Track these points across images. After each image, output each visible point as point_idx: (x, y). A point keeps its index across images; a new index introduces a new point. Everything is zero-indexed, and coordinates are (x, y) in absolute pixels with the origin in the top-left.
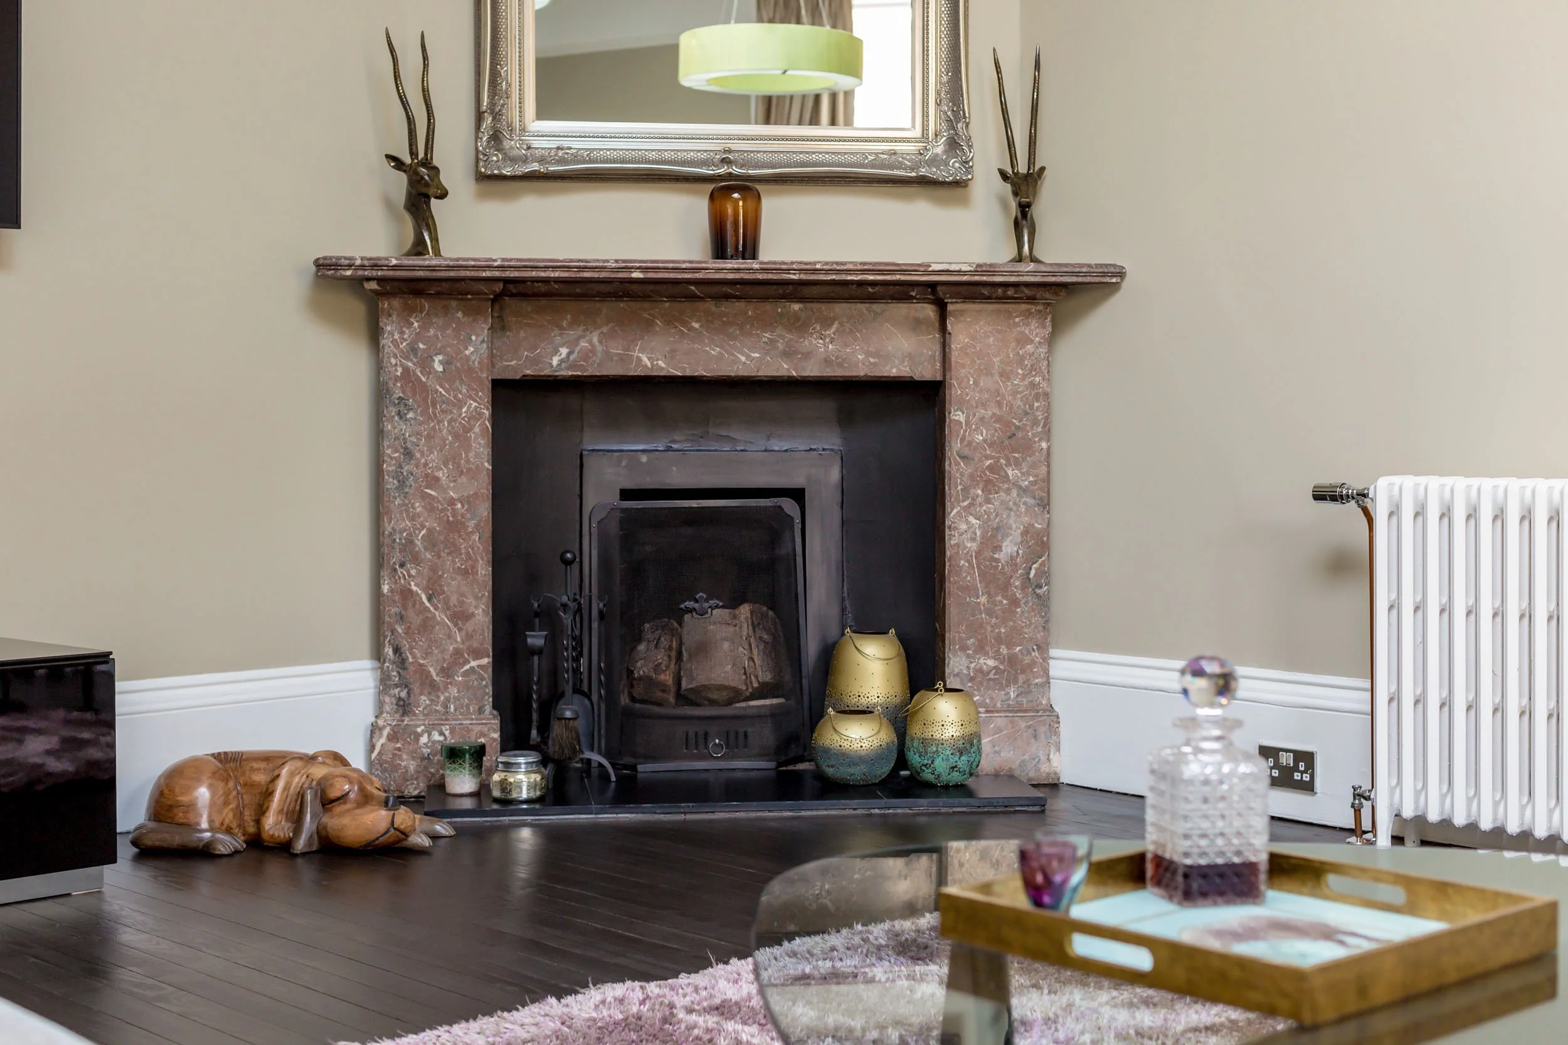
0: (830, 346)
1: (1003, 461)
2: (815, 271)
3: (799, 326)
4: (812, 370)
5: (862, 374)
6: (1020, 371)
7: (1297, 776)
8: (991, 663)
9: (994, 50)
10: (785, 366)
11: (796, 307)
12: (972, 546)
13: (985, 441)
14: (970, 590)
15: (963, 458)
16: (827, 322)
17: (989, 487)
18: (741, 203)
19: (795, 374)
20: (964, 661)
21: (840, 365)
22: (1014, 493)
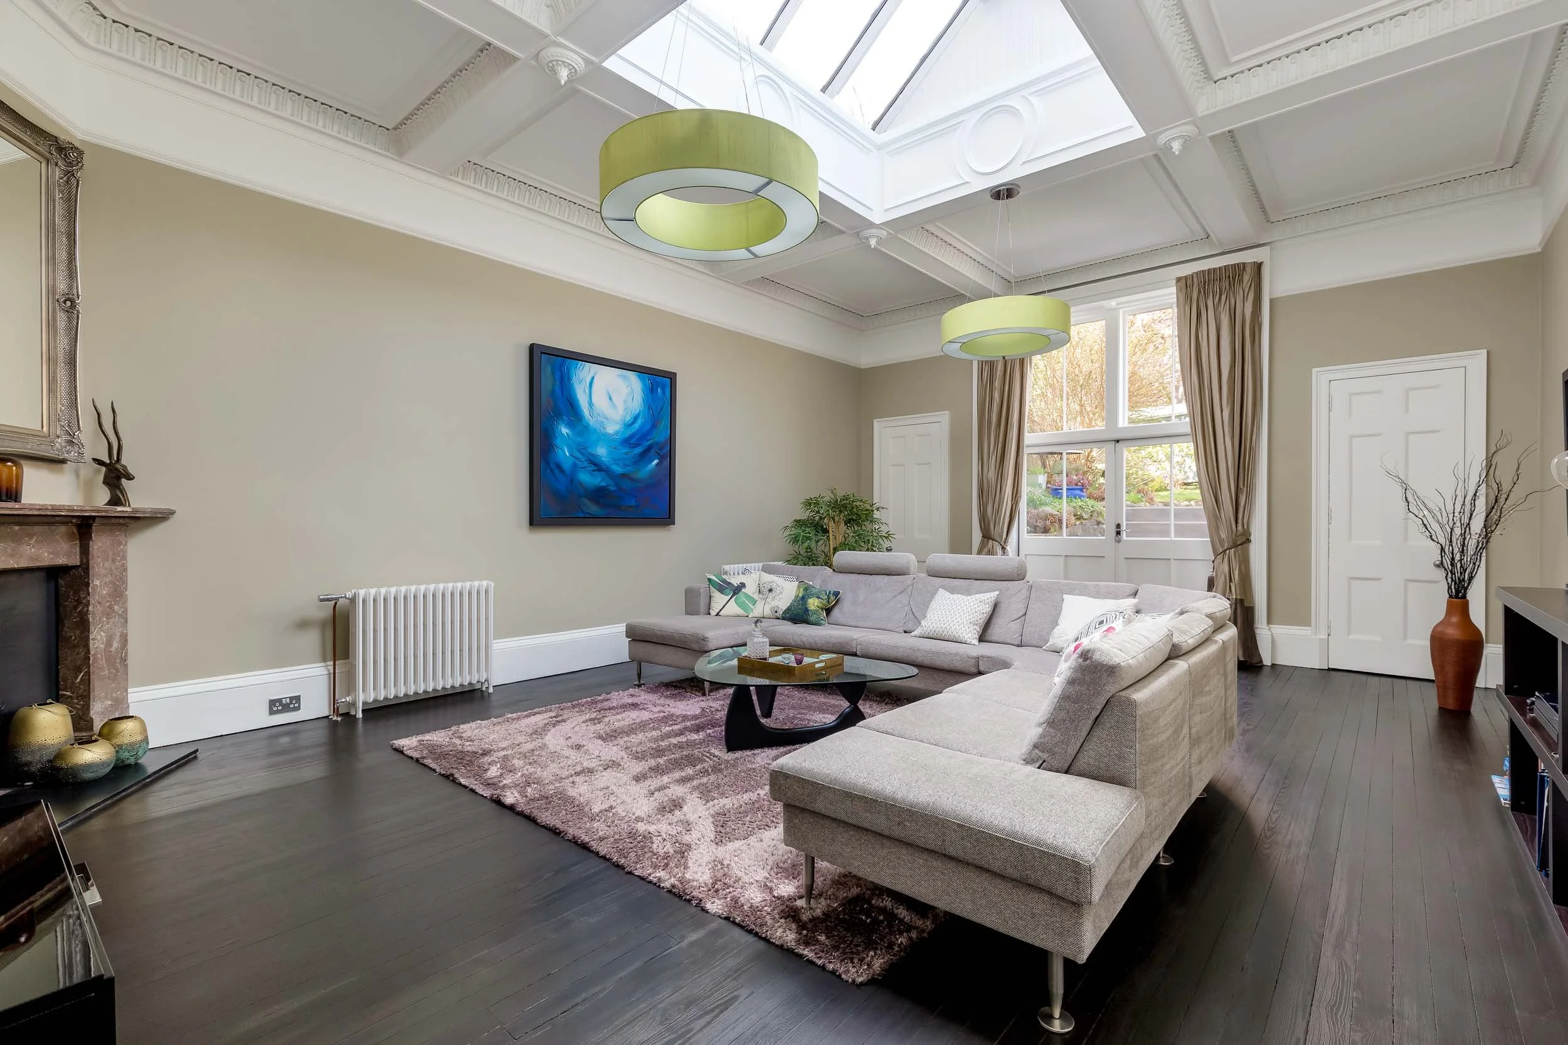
0: (33, 550)
1: (113, 603)
2: (73, 510)
3: (17, 539)
4: (23, 563)
5: (47, 564)
6: (119, 558)
7: (292, 706)
8: (110, 703)
9: (93, 400)
10: (12, 562)
11: (17, 528)
12: (102, 646)
13: (106, 594)
14: (102, 669)
15: (99, 603)
16: (31, 536)
17: (108, 617)
18: (14, 468)
19: (16, 566)
20: (100, 705)
21: (37, 560)
22: (117, 617)
